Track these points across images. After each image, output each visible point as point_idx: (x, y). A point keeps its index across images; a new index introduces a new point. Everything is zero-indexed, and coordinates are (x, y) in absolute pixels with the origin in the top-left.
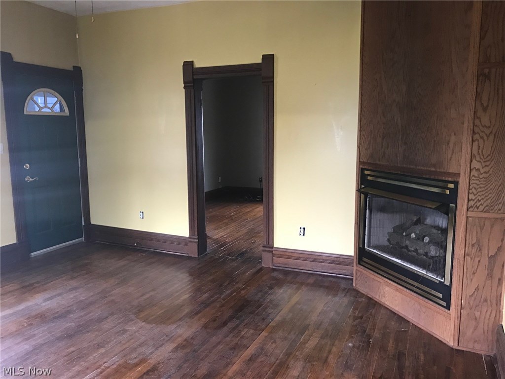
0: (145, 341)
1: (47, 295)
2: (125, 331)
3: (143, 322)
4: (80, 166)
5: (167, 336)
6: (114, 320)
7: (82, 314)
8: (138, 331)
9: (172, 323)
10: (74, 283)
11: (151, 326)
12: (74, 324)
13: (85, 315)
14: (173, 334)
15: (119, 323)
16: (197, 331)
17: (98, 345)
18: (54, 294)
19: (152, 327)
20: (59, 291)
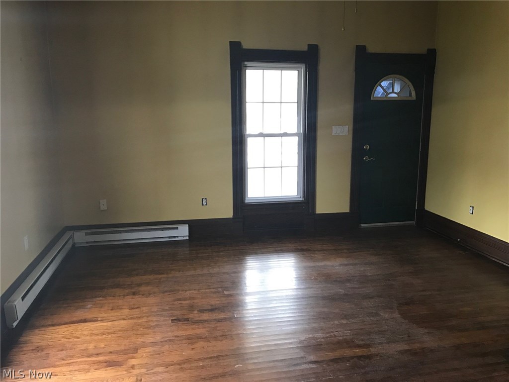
0: (385, 331)
1: (345, 261)
2: (377, 314)
3: (399, 314)
4: (420, 150)
5: (409, 336)
6: (376, 302)
7: (357, 286)
8: (387, 320)
9: (426, 328)
10: (374, 259)
11: (403, 321)
12: (343, 291)
13: (359, 288)
14: (416, 338)
15: (378, 306)
16: (444, 347)
17: (345, 316)
18: (351, 262)
19: (403, 323)
20: (357, 261)
